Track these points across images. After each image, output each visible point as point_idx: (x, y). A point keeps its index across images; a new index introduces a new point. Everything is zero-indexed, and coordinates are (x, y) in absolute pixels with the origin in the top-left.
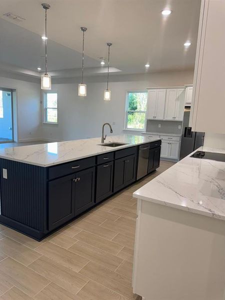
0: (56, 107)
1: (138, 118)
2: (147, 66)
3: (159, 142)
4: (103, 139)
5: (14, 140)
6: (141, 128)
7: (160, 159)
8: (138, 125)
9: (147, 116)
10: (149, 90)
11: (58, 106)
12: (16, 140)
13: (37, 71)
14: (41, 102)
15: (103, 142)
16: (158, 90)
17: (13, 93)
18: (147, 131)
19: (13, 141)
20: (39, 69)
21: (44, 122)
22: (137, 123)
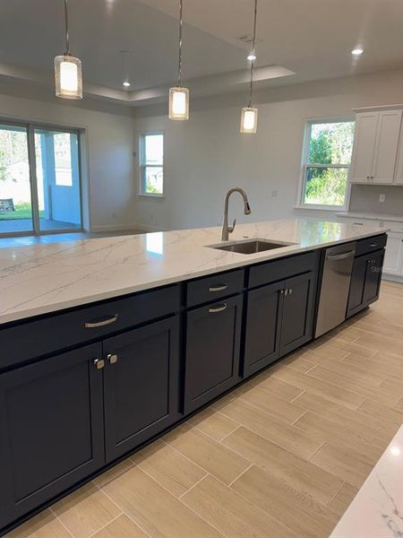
0: (162, 164)
1: (332, 184)
2: (357, 52)
3: (382, 238)
4: (227, 231)
5: (85, 227)
6: (338, 203)
7: (382, 278)
8: (332, 198)
9: (351, 175)
10: (358, 115)
11: (164, 161)
12: (86, 227)
13: (121, 89)
14: (135, 154)
15: (225, 237)
16: (382, 113)
17: (82, 136)
18: (350, 211)
19: (82, 230)
20: (126, 84)
21: (140, 194)
22: (329, 193)
